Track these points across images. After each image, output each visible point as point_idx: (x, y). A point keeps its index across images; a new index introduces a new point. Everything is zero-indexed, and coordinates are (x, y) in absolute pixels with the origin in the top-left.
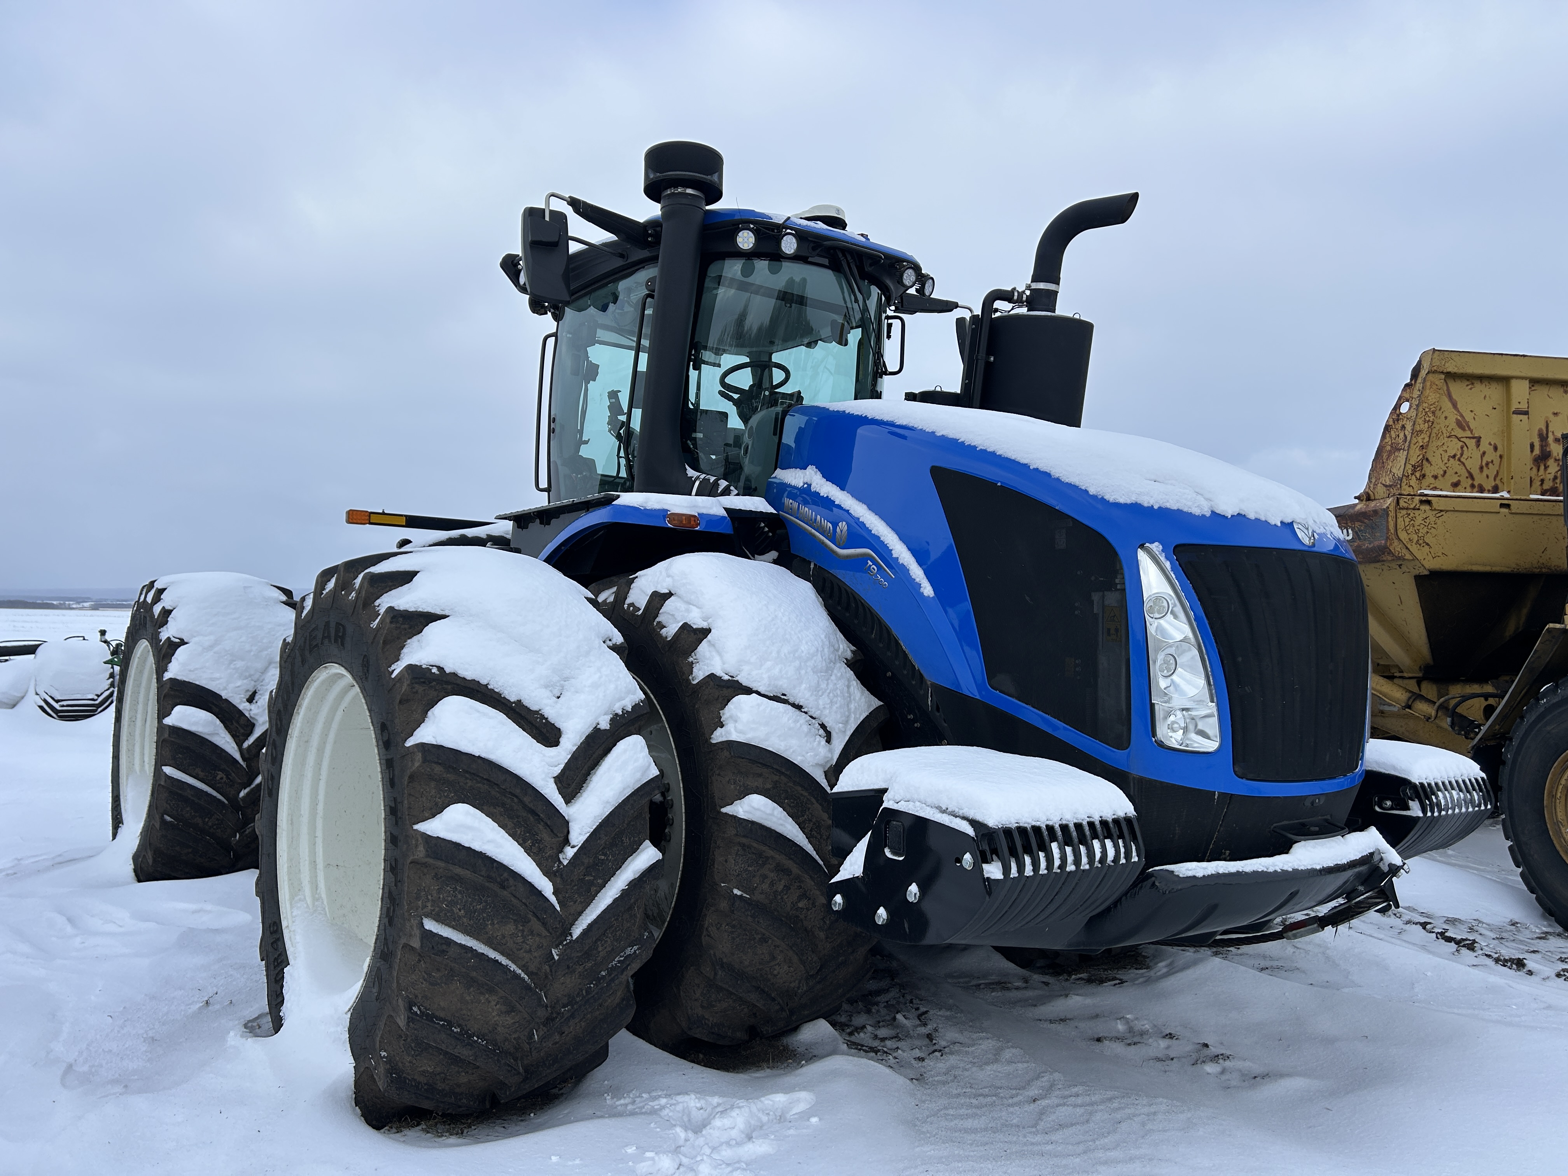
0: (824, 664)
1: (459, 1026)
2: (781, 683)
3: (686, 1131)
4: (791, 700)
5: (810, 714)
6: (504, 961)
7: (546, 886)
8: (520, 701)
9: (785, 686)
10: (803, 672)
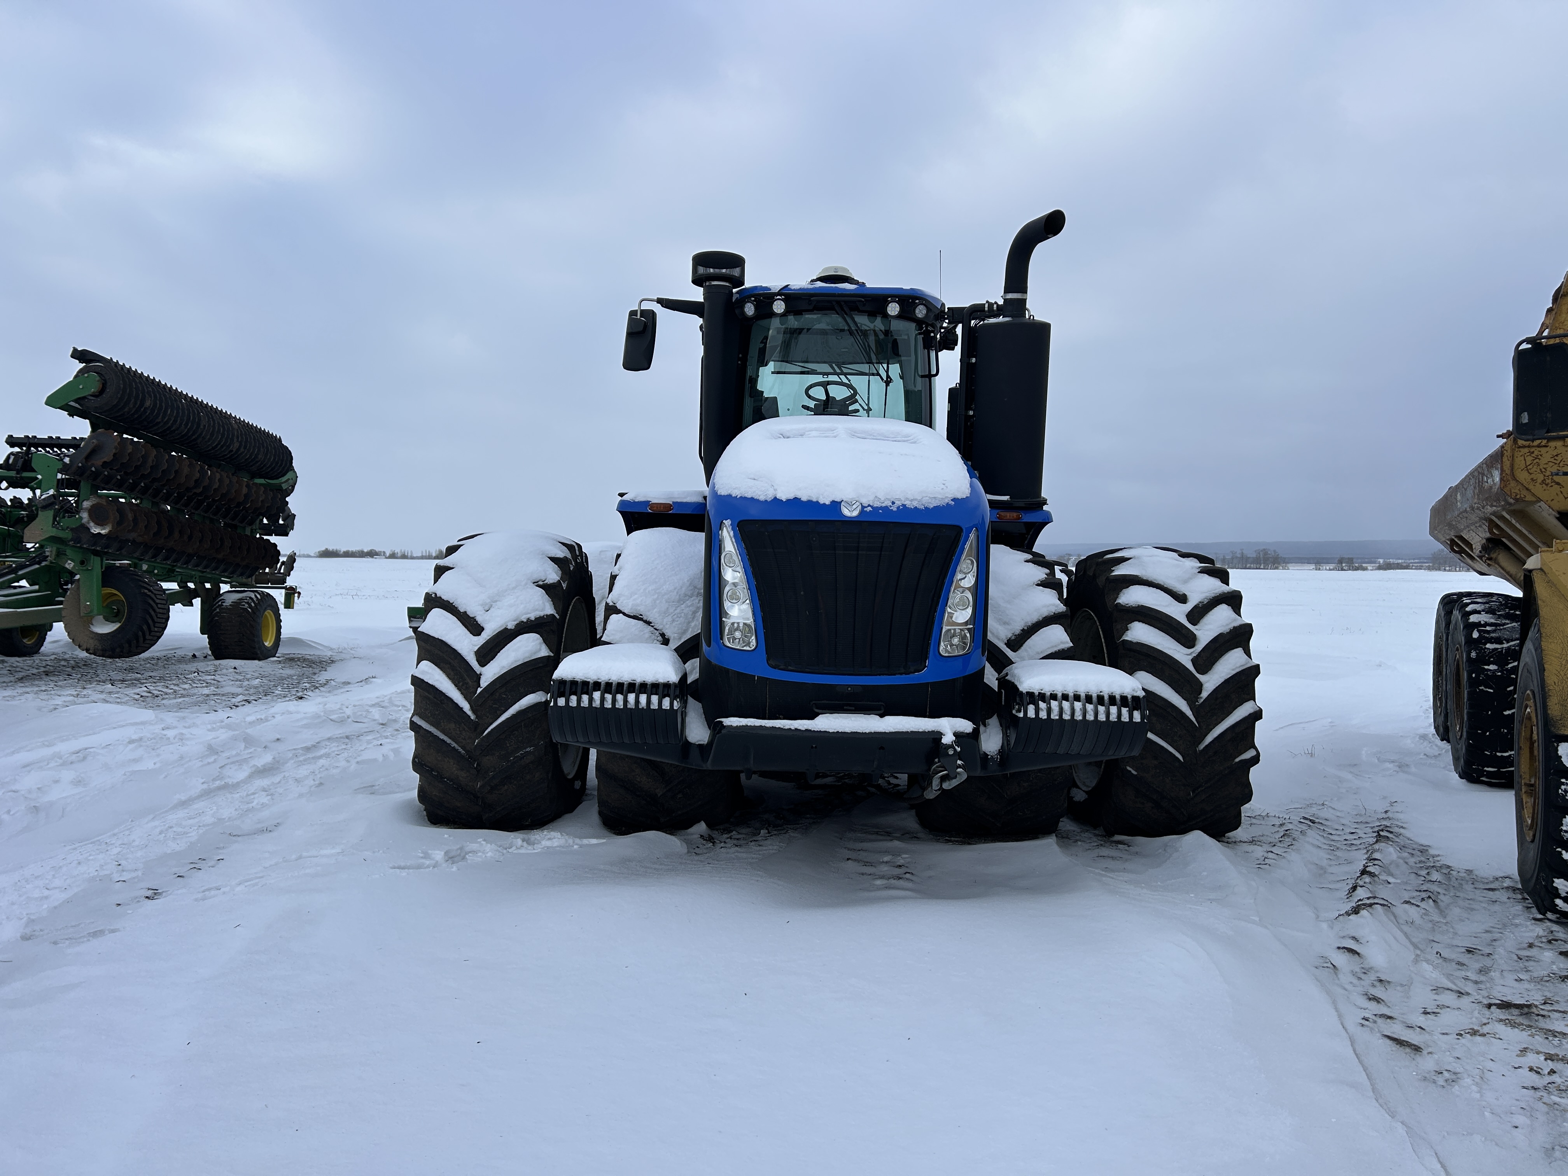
0: (678, 597)
1: (437, 772)
2: (639, 608)
3: (523, 841)
4: (645, 618)
5: (655, 627)
6: (448, 741)
7: (466, 706)
8: (466, 612)
9: (642, 610)
10: (658, 602)
